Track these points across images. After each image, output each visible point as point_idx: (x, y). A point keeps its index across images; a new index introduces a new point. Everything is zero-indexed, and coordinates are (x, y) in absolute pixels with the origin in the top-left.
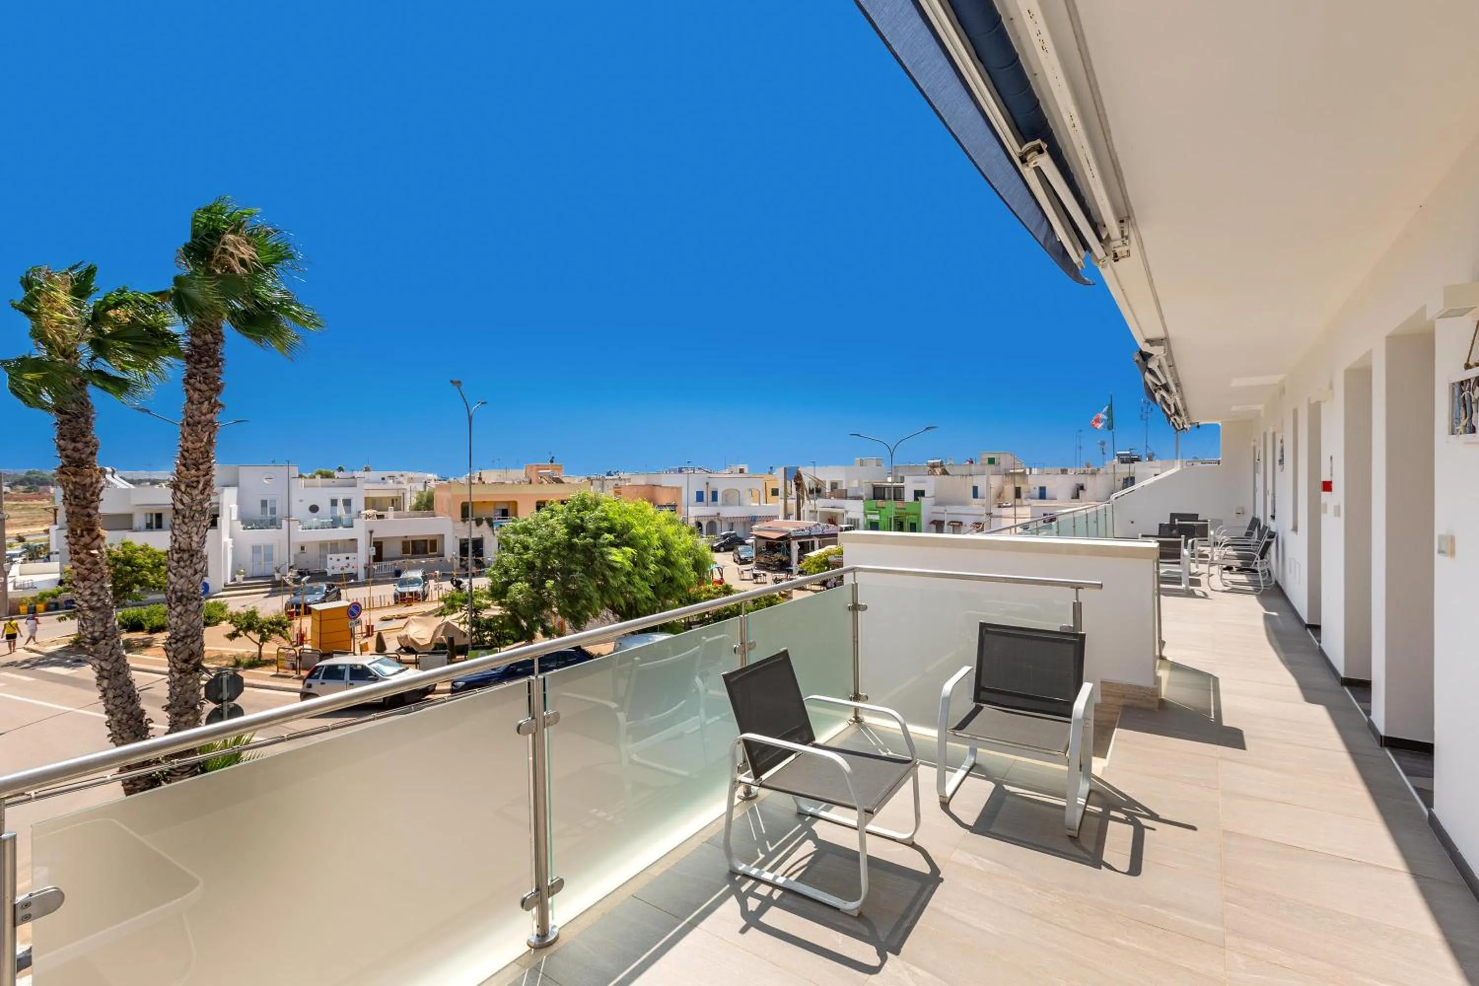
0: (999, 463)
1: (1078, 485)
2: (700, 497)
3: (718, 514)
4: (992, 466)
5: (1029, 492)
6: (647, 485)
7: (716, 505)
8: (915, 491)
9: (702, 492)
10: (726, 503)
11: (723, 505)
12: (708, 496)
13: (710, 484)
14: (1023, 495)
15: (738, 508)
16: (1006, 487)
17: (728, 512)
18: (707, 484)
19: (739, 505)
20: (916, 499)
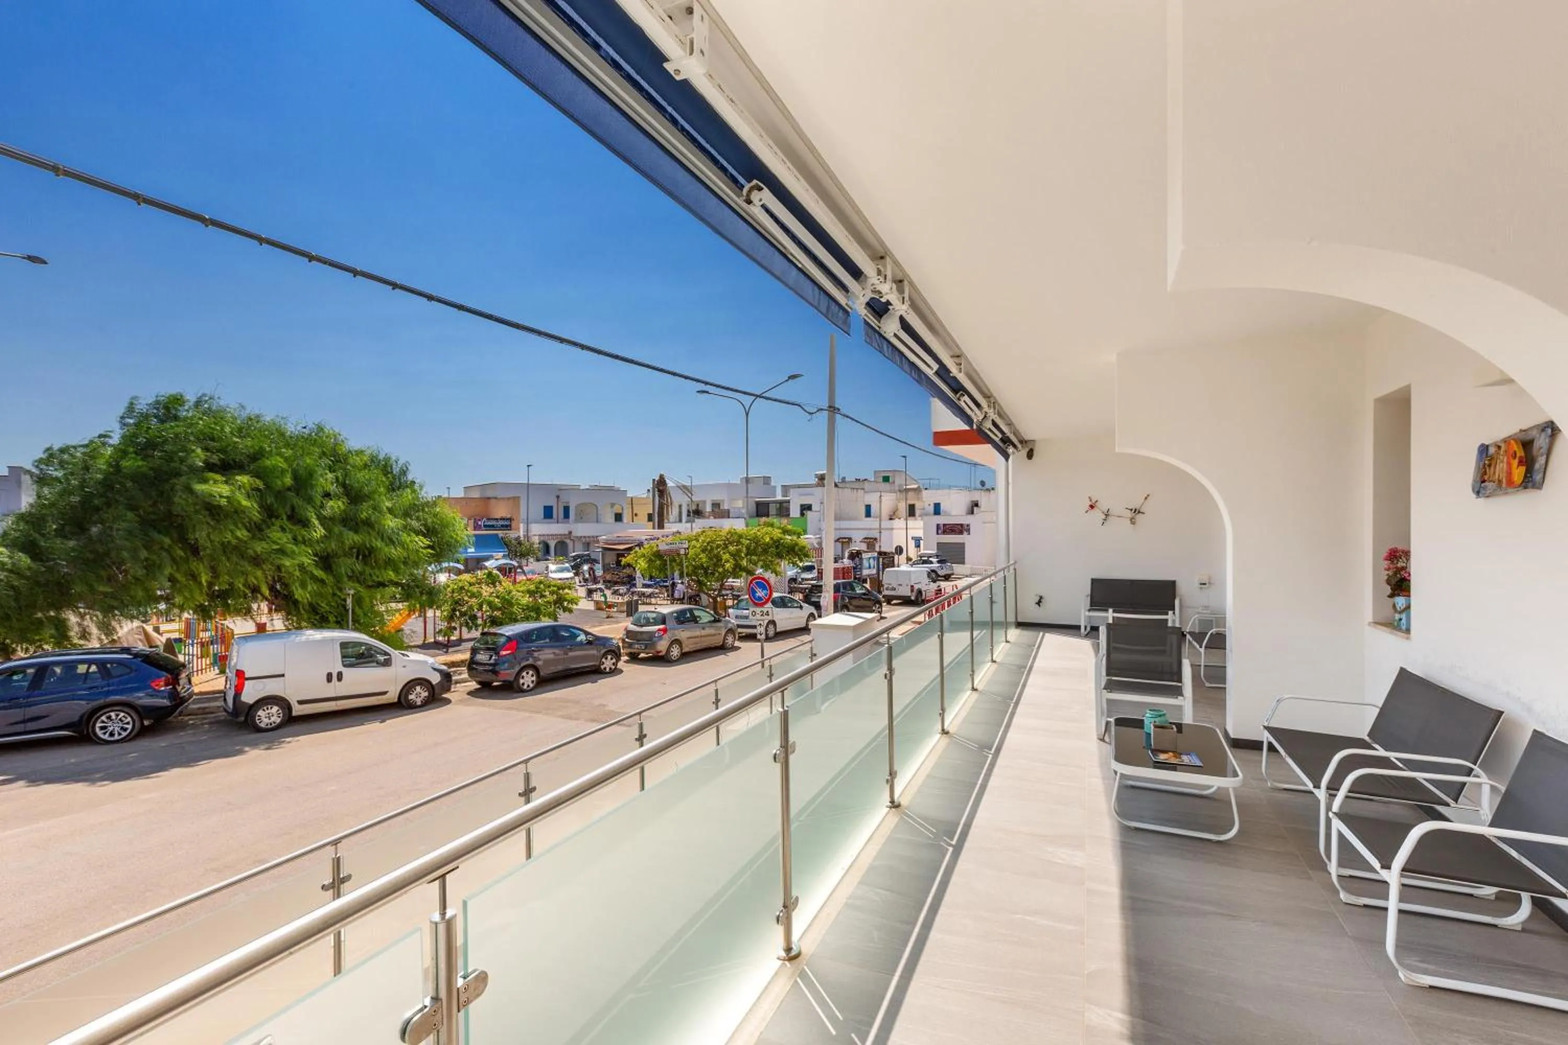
0: (894, 482)
1: (972, 501)
2: (548, 513)
3: (570, 533)
4: (887, 484)
5: (924, 509)
6: (481, 498)
7: (568, 522)
8: (802, 506)
9: (551, 507)
10: (581, 518)
11: (576, 521)
12: (558, 512)
13: (561, 497)
14: (918, 512)
15: (595, 525)
16: (900, 505)
17: (582, 530)
18: (558, 497)
19: (597, 522)
20: (802, 514)
